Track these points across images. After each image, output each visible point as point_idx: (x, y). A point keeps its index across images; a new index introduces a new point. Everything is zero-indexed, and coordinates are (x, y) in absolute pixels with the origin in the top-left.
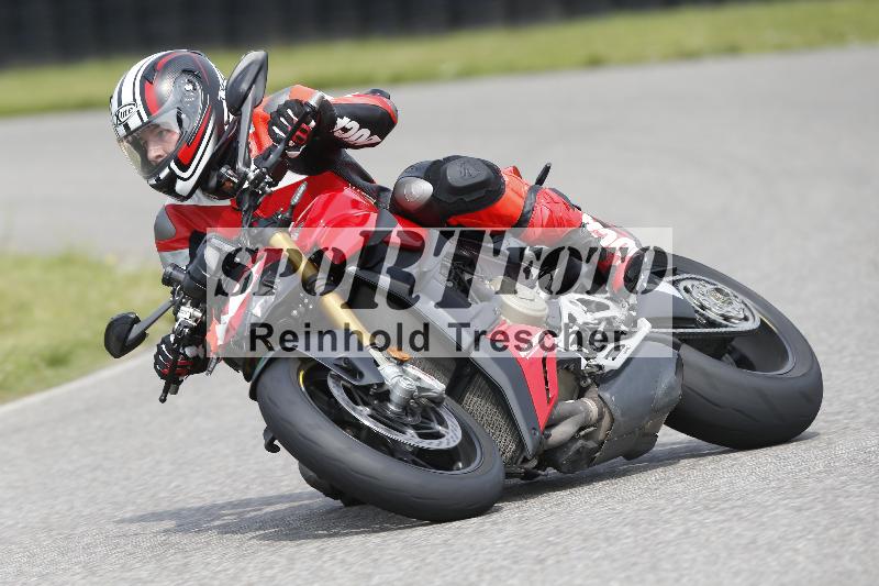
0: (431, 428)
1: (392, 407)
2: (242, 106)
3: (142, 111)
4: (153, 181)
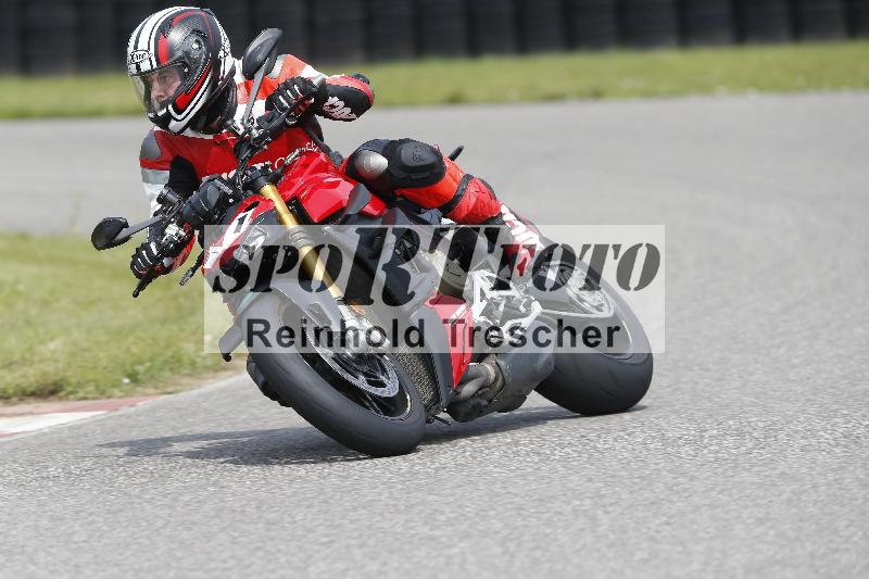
0: (377, 377)
1: (349, 353)
2: (255, 72)
3: (153, 59)
4: (151, 115)
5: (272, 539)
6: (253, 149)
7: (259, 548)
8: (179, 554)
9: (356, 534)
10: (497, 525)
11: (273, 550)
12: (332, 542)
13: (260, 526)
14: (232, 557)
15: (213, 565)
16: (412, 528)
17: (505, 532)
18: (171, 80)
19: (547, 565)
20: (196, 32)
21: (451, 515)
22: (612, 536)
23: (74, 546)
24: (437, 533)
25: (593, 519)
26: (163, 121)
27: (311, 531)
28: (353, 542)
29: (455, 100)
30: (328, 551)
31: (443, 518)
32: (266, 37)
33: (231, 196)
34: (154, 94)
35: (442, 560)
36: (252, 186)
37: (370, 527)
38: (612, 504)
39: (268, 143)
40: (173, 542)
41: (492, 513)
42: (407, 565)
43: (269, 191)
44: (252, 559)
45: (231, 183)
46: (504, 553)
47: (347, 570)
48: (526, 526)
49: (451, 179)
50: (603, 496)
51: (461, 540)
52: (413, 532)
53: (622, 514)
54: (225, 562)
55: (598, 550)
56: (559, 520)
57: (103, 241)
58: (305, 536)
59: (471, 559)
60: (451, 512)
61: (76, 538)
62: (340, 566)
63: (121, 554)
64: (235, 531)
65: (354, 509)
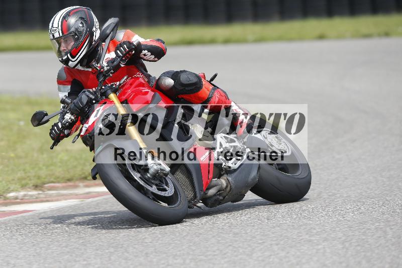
0: (163, 187)
1: (149, 175)
2: (106, 39)
3: (60, 32)
4: (60, 59)
5: (236, 241)
6: (105, 76)
7: (230, 245)
8: (194, 248)
9: (275, 239)
10: (340, 235)
11: (237, 246)
12: (263, 242)
13: (230, 235)
14: (218, 249)
15: (209, 253)
16: (301, 236)
17: (344, 238)
18: (70, 42)
19: (363, 254)
20: (82, 18)
21: (319, 230)
22: (394, 240)
23: (146, 244)
24: (312, 238)
25: (385, 232)
26: (66, 62)
27: (254, 237)
28: (273, 242)
29: (321, 37)
30: (262, 247)
31: (315, 231)
32: (111, 21)
33: (94, 99)
34: (62, 49)
35: (315, 251)
36: (105, 95)
37: (281, 236)
38: (393, 225)
39: (111, 73)
40: (191, 242)
41: (338, 229)
42: (298, 253)
43: (112, 96)
44: (227, 250)
45: (95, 93)
46: (343, 248)
47: (271, 255)
48: (353, 235)
49: (206, 90)
50: (389, 221)
51: (323, 241)
52: (301, 238)
53: (398, 230)
54: (214, 251)
55: (387, 246)
56: (369, 232)
57: (37, 122)
58: (251, 240)
59: (328, 250)
60: (319, 229)
61: (146, 241)
62: (267, 254)
63: (167, 248)
64: (219, 237)
65: (274, 227)
